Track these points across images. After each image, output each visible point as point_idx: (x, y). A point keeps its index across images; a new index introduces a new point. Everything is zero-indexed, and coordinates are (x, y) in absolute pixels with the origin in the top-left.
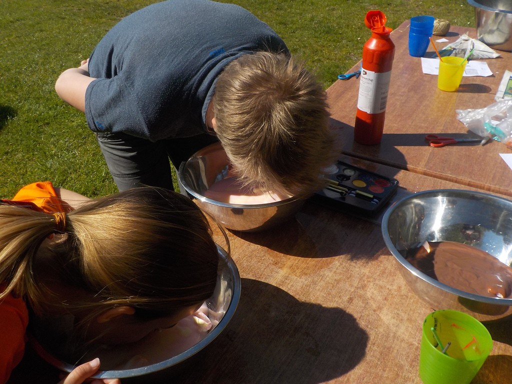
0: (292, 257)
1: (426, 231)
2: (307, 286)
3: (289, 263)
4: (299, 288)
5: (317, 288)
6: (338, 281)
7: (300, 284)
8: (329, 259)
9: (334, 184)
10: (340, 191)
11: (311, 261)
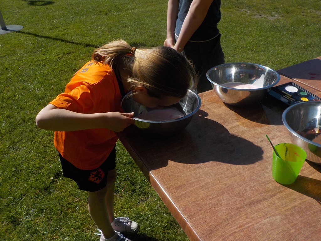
0: (246, 120)
1: (313, 117)
2: (245, 131)
3: (243, 121)
4: (241, 130)
5: (250, 133)
6: (261, 133)
7: (242, 129)
8: (264, 125)
9: (289, 96)
10: (289, 99)
11: (254, 123)
